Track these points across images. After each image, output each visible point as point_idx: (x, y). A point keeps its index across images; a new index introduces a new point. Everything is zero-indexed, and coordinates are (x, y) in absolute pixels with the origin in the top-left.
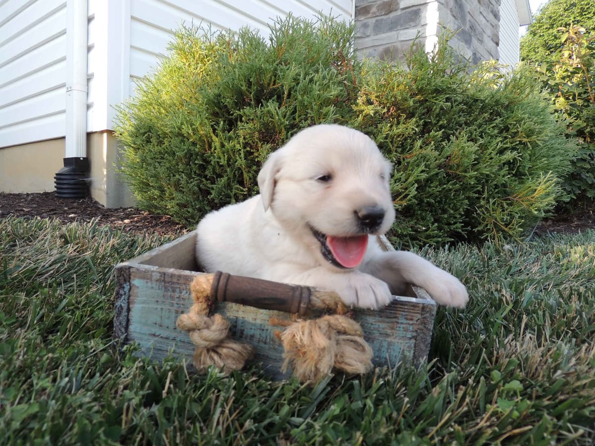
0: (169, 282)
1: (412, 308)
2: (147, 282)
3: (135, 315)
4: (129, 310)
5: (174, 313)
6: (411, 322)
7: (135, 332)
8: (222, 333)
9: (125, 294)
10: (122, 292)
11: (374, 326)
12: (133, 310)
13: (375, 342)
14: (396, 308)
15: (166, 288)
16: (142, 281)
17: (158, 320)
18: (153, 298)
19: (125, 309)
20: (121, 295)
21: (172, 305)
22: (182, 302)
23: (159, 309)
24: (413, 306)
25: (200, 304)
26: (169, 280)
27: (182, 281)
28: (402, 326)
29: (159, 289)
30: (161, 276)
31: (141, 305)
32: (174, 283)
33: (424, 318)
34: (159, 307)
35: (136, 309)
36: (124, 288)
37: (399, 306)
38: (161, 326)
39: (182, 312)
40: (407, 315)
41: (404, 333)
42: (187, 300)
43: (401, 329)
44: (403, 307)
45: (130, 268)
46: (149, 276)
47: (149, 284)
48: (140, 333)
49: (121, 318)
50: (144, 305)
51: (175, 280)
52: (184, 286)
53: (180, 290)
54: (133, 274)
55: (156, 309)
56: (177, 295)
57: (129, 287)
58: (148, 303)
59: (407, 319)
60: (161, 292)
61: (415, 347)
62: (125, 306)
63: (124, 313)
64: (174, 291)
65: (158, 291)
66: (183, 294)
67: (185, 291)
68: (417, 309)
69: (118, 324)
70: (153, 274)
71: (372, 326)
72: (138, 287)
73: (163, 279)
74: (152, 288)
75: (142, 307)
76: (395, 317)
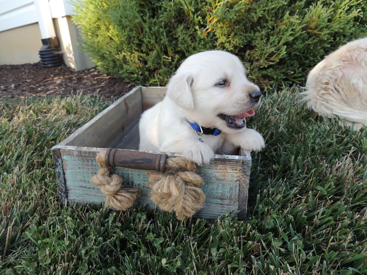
0: (84, 156)
1: (236, 163)
2: (71, 157)
3: (68, 176)
4: (64, 174)
5: (91, 174)
6: (236, 172)
7: (70, 186)
8: (117, 187)
9: (60, 165)
10: (57, 164)
11: (213, 175)
12: (66, 173)
13: (214, 184)
14: (225, 163)
15: (83, 160)
16: (68, 156)
17: (83, 179)
18: (77, 166)
19: (62, 173)
20: (58, 166)
21: (89, 169)
22: (94, 167)
23: (81, 172)
24: (236, 162)
25: (104, 169)
26: (84, 155)
27: (91, 155)
28: (231, 174)
29: (79, 161)
30: (79, 153)
31: (71, 171)
32: (87, 157)
33: (243, 169)
34: (81, 171)
35: (68, 173)
36: (58, 161)
37: (227, 162)
38: (85, 181)
39: (95, 173)
40: (232, 168)
41: (232, 178)
42: (97, 166)
43: (230, 176)
44: (230, 163)
45: (59, 149)
46: (72, 154)
47: (73, 158)
48: (73, 186)
49: (60, 179)
50: (72, 170)
51: (87, 155)
52: (94, 158)
53: (92, 161)
54: (62, 153)
55: (80, 172)
56: (90, 163)
57: (61, 161)
58: (75, 169)
59: (233, 170)
60: (81, 162)
61: (240, 186)
62: (61, 171)
63: (62, 176)
64: (88, 161)
65: (79, 162)
66: (94, 163)
67: (94, 161)
68: (239, 163)
69: (60, 182)
70: (74, 152)
71: (211, 175)
72: (66, 160)
73: (80, 155)
74: (75, 160)
75: (72, 172)
76: (226, 169)
